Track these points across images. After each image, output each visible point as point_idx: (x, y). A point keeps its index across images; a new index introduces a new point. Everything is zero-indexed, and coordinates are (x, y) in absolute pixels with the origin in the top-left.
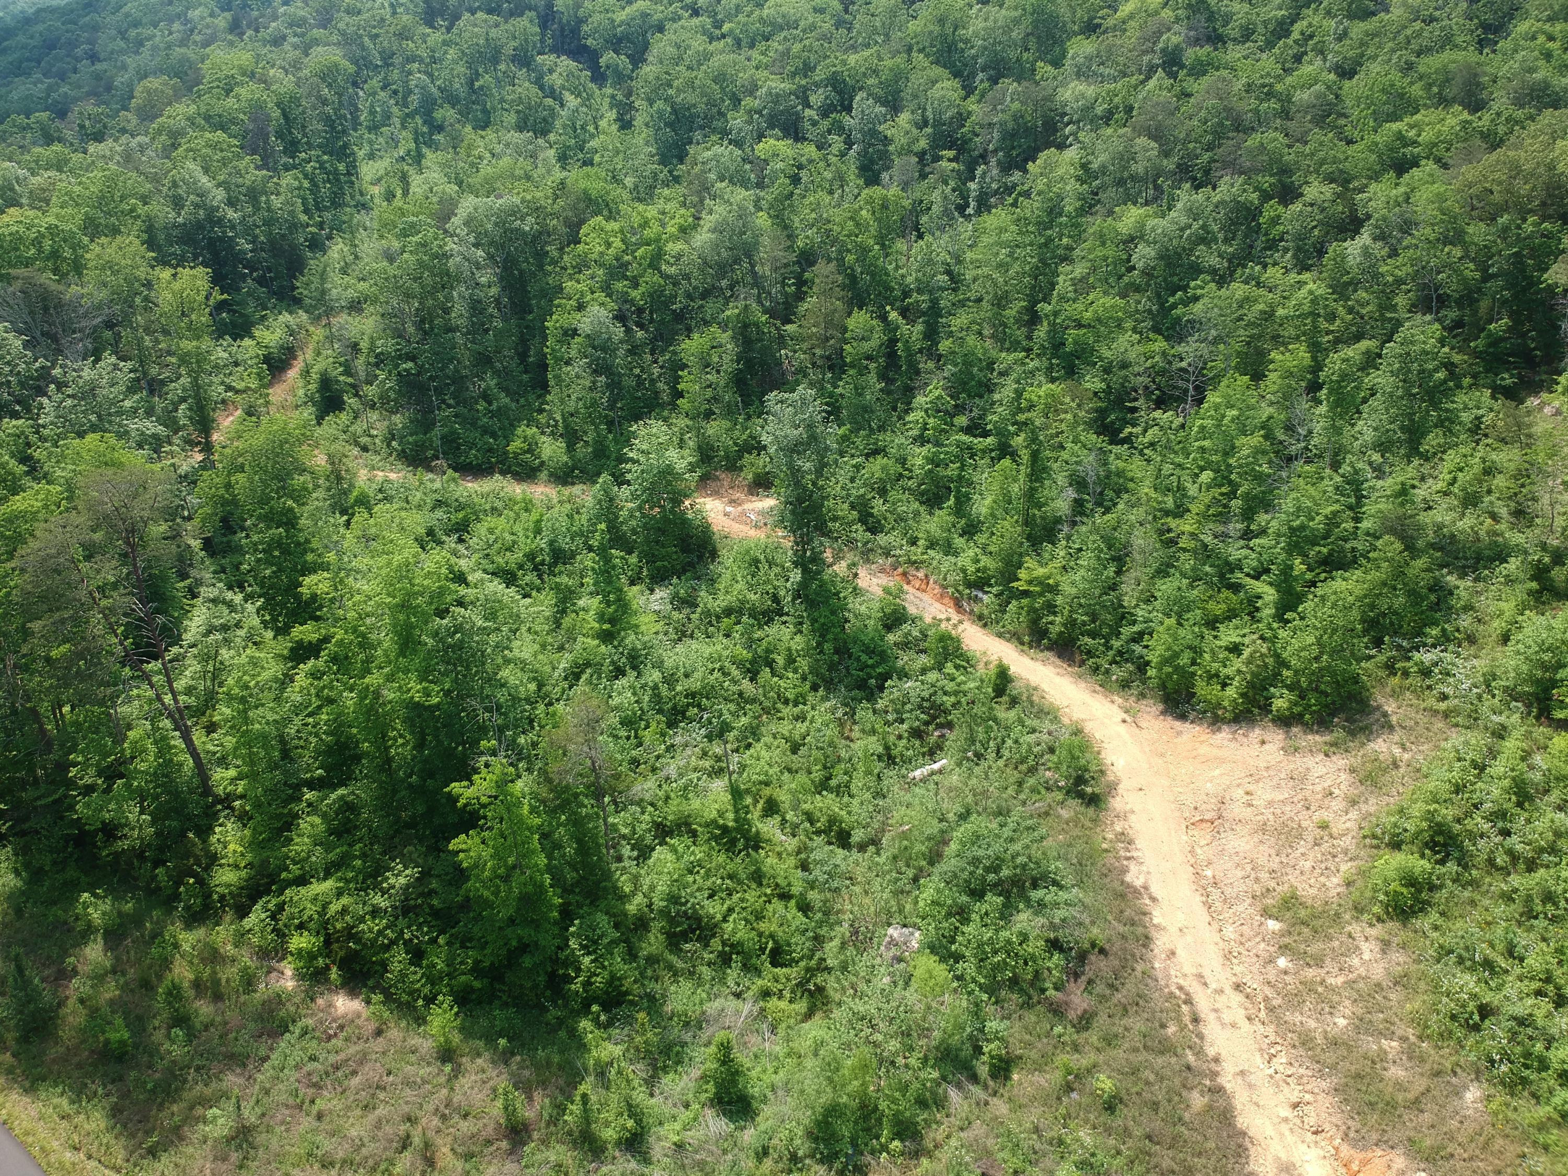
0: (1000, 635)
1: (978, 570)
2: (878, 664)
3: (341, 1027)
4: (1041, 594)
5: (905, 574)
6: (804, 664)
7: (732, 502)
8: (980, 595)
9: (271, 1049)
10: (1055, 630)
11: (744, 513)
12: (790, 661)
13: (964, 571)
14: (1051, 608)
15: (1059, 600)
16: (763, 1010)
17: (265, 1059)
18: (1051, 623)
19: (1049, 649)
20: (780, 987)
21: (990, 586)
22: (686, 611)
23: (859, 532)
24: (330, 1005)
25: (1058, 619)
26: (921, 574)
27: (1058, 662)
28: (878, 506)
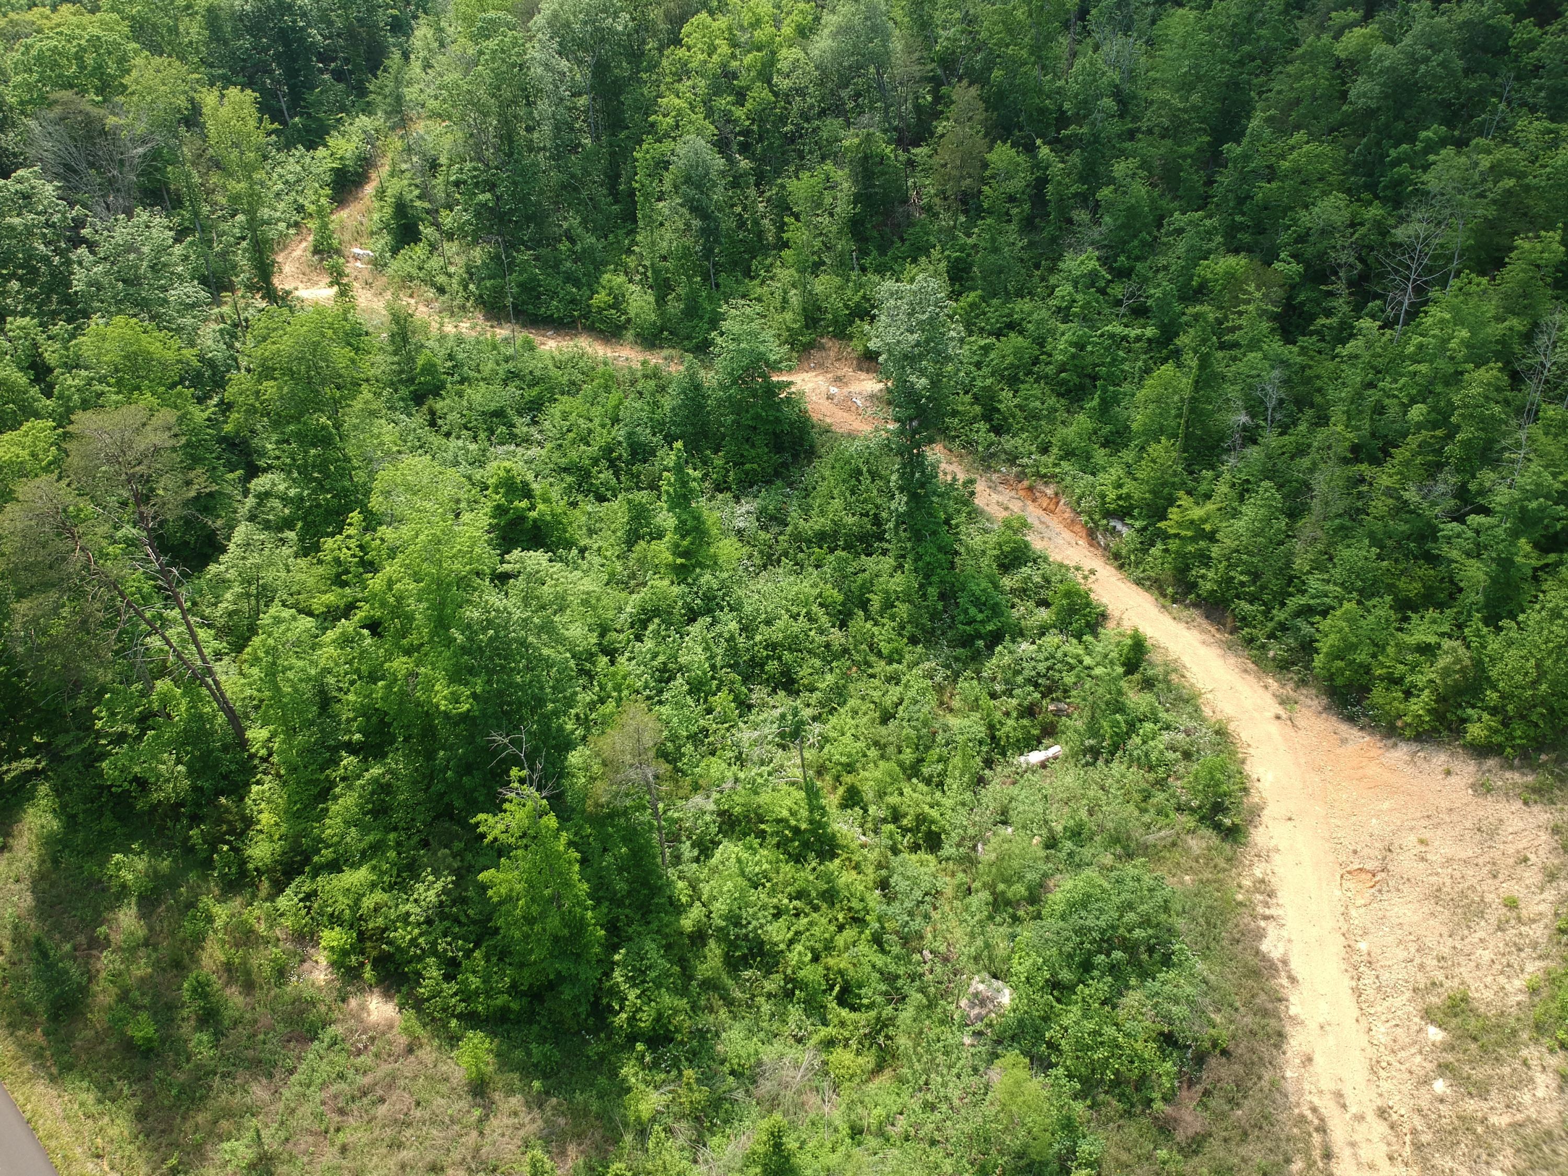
0: (1139, 582)
1: (1120, 497)
2: (989, 619)
3: (372, 1039)
4: (1193, 539)
5: (1030, 489)
6: (903, 610)
7: (838, 380)
8: (1119, 527)
9: (299, 1058)
10: (1207, 586)
11: (849, 397)
12: (888, 605)
13: (1103, 496)
14: (1205, 559)
15: (1215, 551)
16: (825, 1063)
17: (291, 1072)
18: (1203, 577)
19: (1195, 605)
20: (847, 1034)
21: (1132, 517)
22: (775, 529)
23: (981, 432)
24: (363, 1007)
25: (1211, 574)
26: (1050, 491)
27: (1205, 624)
28: (1007, 399)
